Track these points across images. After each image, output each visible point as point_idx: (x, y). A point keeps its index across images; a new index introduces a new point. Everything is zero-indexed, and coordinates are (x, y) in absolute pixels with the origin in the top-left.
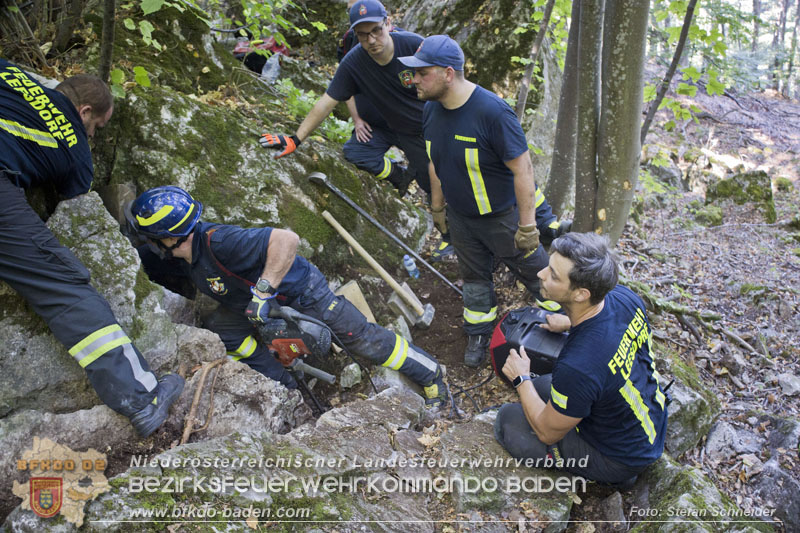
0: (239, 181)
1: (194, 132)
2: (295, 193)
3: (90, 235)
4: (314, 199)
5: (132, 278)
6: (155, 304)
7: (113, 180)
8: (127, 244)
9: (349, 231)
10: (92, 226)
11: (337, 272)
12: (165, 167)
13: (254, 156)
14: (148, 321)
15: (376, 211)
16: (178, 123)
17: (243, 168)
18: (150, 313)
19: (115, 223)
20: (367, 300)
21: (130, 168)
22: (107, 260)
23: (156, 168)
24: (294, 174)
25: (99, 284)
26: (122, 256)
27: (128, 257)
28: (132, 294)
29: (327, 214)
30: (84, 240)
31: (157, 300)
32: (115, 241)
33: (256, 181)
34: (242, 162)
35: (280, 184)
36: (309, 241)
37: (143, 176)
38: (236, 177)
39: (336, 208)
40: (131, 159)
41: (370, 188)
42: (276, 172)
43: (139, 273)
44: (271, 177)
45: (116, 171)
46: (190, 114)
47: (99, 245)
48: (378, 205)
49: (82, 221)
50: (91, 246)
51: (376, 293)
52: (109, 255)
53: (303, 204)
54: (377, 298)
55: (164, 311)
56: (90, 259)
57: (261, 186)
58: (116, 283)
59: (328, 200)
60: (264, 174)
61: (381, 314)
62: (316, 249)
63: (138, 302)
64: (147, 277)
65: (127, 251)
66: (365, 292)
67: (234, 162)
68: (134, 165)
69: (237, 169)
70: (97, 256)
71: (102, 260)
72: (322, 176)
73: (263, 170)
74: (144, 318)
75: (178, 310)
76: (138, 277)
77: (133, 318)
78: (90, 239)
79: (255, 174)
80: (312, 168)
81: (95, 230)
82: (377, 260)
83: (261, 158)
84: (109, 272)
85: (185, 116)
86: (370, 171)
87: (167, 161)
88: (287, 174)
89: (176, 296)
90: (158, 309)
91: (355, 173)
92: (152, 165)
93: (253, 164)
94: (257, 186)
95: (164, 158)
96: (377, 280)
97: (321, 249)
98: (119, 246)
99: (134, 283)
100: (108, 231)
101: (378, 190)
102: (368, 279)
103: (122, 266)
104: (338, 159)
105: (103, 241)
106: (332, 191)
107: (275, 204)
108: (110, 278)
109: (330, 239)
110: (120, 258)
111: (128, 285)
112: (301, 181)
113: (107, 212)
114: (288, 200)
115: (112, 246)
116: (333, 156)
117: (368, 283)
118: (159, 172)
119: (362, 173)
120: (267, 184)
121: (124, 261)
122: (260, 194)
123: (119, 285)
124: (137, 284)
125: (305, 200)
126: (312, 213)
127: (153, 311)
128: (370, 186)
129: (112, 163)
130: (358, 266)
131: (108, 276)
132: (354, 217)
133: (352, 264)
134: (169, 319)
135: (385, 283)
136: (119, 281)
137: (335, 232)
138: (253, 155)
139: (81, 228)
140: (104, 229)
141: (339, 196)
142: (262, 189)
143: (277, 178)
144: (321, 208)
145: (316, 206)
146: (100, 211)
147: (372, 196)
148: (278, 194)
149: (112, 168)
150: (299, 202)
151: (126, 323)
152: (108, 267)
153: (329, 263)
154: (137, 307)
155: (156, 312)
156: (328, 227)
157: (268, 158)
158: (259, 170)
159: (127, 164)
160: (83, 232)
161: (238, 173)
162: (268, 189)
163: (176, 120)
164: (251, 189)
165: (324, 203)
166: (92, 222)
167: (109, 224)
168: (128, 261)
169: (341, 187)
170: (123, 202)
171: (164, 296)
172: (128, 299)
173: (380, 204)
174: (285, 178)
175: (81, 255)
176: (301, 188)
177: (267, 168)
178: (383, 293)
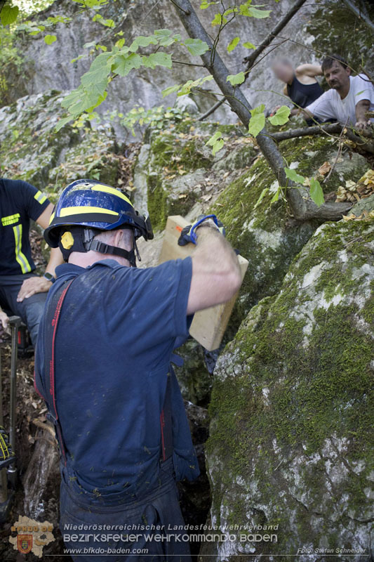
1: (308, 330)
13: (334, 479)
16: (308, 299)
46: (337, 300)
79: (292, 491)
85: (328, 298)
142: (262, 512)
163: (310, 293)
164: (254, 486)
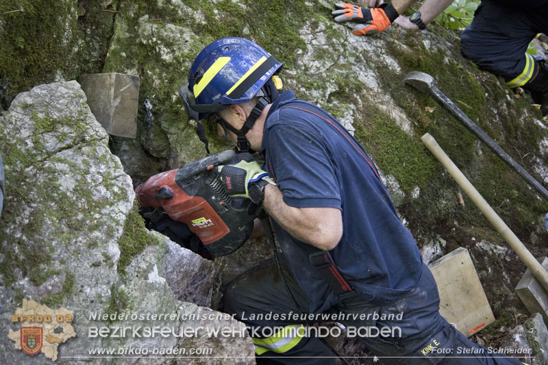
0: (298, 79)
2: (382, 103)
3: (61, 150)
4: (411, 115)
5: (118, 223)
6: (150, 268)
7: (107, 65)
8: (116, 167)
9: (460, 167)
10: (65, 134)
11: (437, 231)
12: (186, 51)
14: (136, 294)
15: (502, 138)
17: (306, 59)
18: (141, 282)
19: (103, 133)
20: (482, 281)
21: (135, 49)
22: (82, 190)
23: (173, 51)
24: (383, 73)
25: (65, 229)
26: (107, 187)
27: (116, 189)
28: (114, 250)
29: (429, 139)
30: (49, 154)
31: (154, 261)
32: (99, 160)
33: (324, 81)
34: (305, 50)
35: (359, 87)
36: (398, 180)
37: (152, 63)
38: (294, 73)
39: (443, 130)
40: (137, 36)
41: (496, 100)
42: (355, 68)
43: (130, 217)
44: (347, 77)
45: (115, 53)
47: (73, 167)
48: (508, 130)
49: (51, 126)
50: (59, 166)
51: (497, 271)
52: (86, 183)
53: (394, 121)
54: (499, 280)
55: (163, 280)
56: (56, 188)
57: (331, 89)
58: (92, 229)
59: (432, 116)
60: (336, 70)
61: (503, 306)
62: (408, 194)
63: (124, 262)
64: (142, 222)
65: (115, 178)
66: (480, 268)
67: (292, 50)
68: (141, 44)
69: (295, 60)
70: (67, 183)
71: (75, 190)
72: (427, 79)
73: (336, 64)
74: (131, 289)
75: (186, 274)
76: (127, 223)
77: (113, 289)
78: (59, 155)
80: (410, 65)
81: (69, 142)
82: (502, 215)
83: (333, 45)
84: (83, 211)
86: (498, 74)
87: (191, 41)
88: (371, 73)
89: (186, 252)
90: (155, 277)
91: (475, 77)
92: (169, 45)
93: (320, 54)
94: (324, 88)
95: (187, 36)
96: (501, 249)
97: (416, 193)
98: (103, 168)
99: (121, 231)
100: (89, 144)
101: (508, 104)
102: (486, 247)
103: (105, 202)
104: (449, 53)
105: (79, 160)
106: (440, 103)
107: (351, 119)
108: (83, 220)
109: (431, 179)
110: (103, 189)
111: (110, 234)
112: (393, 85)
113: (91, 114)
114: (370, 113)
115: (93, 169)
116: (443, 48)
117: (485, 252)
118: (175, 58)
119: (486, 76)
120: (340, 85)
121: (109, 194)
122: (329, 101)
123: (96, 234)
124: (125, 234)
125: (397, 115)
126: (406, 135)
127: (146, 278)
128: (497, 97)
129: (109, 39)
130: (470, 223)
131: (80, 216)
132: (469, 145)
133: (461, 219)
134: (171, 293)
135: (514, 253)
136: (96, 227)
137: (440, 167)
138: (322, 39)
139: (47, 136)
140: (83, 140)
141: (449, 111)
143: (356, 78)
144: (421, 129)
145: (412, 125)
146: (80, 113)
147: (499, 114)
148: (356, 103)
149: (108, 46)
150: (388, 117)
151: (100, 296)
152: (82, 203)
153: (425, 216)
154: (121, 271)
155: (150, 281)
156: (429, 160)
157: (344, 45)
158: (328, 64)
159: (131, 42)
160: (50, 142)
161: (297, 67)
162: (340, 94)
165: (427, 121)
166: (66, 129)
167: (92, 132)
168: (115, 194)
169: (452, 97)
170: (118, 100)
171: (168, 251)
172: (108, 258)
173: (509, 127)
174: (368, 78)
175: (41, 179)
176: (393, 96)
177: (342, 61)
178: (509, 271)
